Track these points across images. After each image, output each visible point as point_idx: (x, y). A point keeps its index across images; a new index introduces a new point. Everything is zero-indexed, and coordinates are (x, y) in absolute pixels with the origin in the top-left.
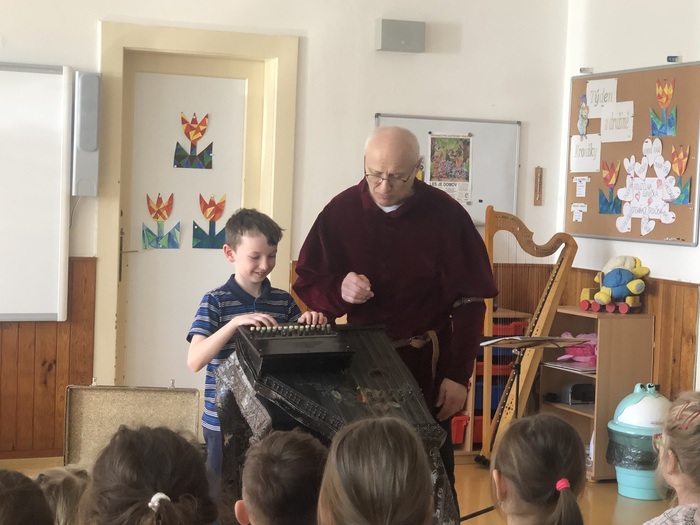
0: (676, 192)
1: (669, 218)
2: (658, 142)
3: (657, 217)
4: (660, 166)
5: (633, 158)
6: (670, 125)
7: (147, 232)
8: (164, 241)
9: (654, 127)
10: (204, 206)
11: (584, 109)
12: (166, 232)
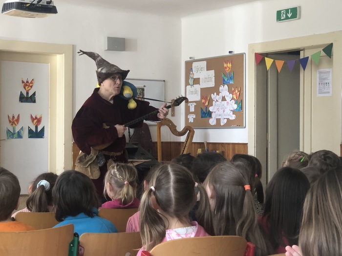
0: (235, 106)
1: (233, 117)
2: (226, 86)
3: (228, 117)
4: (228, 96)
5: (215, 94)
6: (231, 79)
7: (8, 131)
8: (16, 135)
9: (224, 80)
10: (33, 119)
11: (191, 74)
12: (17, 131)
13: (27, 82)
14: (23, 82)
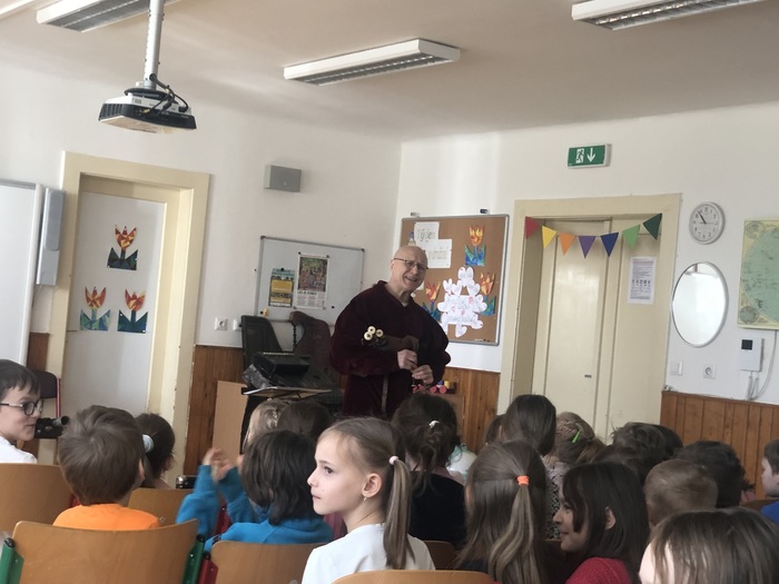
0: (484, 306)
1: (478, 325)
2: (470, 270)
3: (469, 324)
4: (471, 287)
5: (450, 280)
6: (480, 257)
7: (84, 316)
8: (96, 325)
9: (467, 259)
10: (129, 299)
12: (98, 318)
13: (125, 233)
14: (117, 232)
